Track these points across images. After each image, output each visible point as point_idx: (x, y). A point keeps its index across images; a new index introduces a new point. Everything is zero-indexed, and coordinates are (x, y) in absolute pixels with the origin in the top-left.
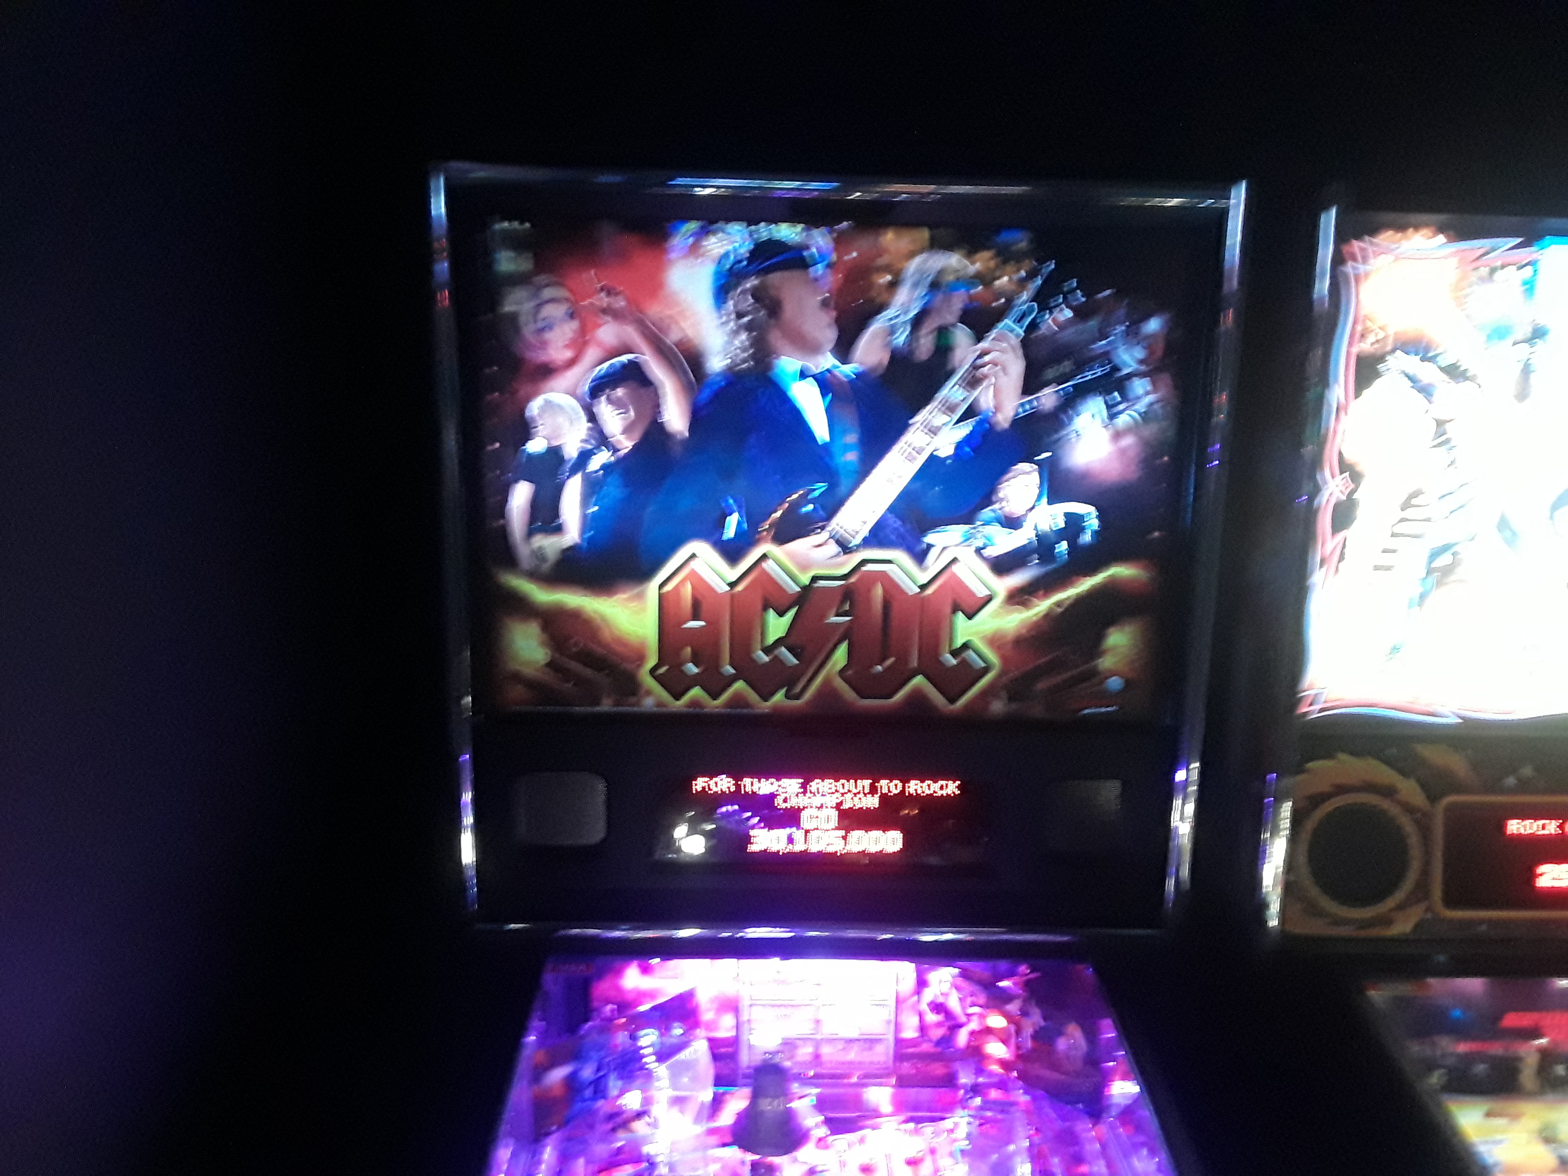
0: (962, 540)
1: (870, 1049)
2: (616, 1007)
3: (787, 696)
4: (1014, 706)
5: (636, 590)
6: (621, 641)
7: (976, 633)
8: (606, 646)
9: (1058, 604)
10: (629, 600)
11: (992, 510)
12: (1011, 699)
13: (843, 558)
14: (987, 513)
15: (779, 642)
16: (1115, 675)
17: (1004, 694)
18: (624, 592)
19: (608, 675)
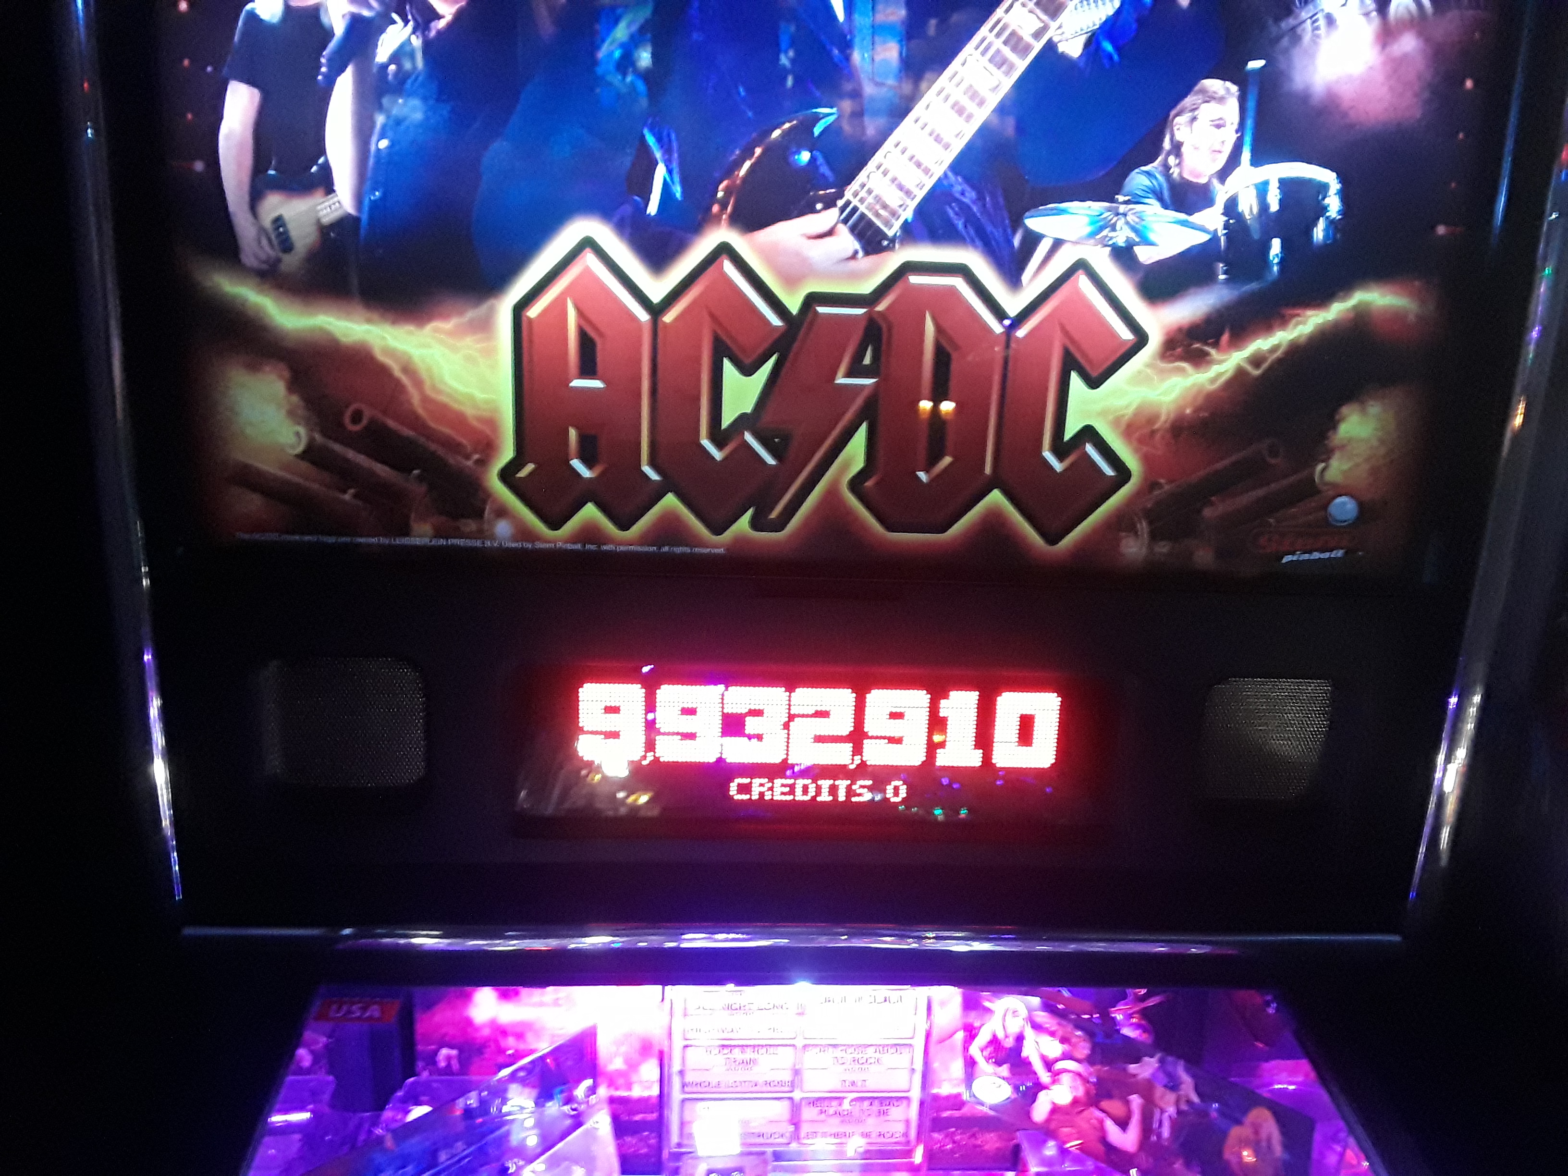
0: (1089, 229)
1: (883, 1113)
2: (454, 1052)
3: (755, 524)
4: (1163, 548)
5: (471, 314)
6: (444, 412)
7: (1103, 413)
8: (415, 422)
9: (1256, 360)
10: (459, 332)
11: (1148, 174)
12: (1155, 536)
13: (864, 262)
14: (1138, 180)
15: (742, 421)
16: (1345, 495)
17: (1143, 526)
18: (445, 317)
19: (420, 478)
